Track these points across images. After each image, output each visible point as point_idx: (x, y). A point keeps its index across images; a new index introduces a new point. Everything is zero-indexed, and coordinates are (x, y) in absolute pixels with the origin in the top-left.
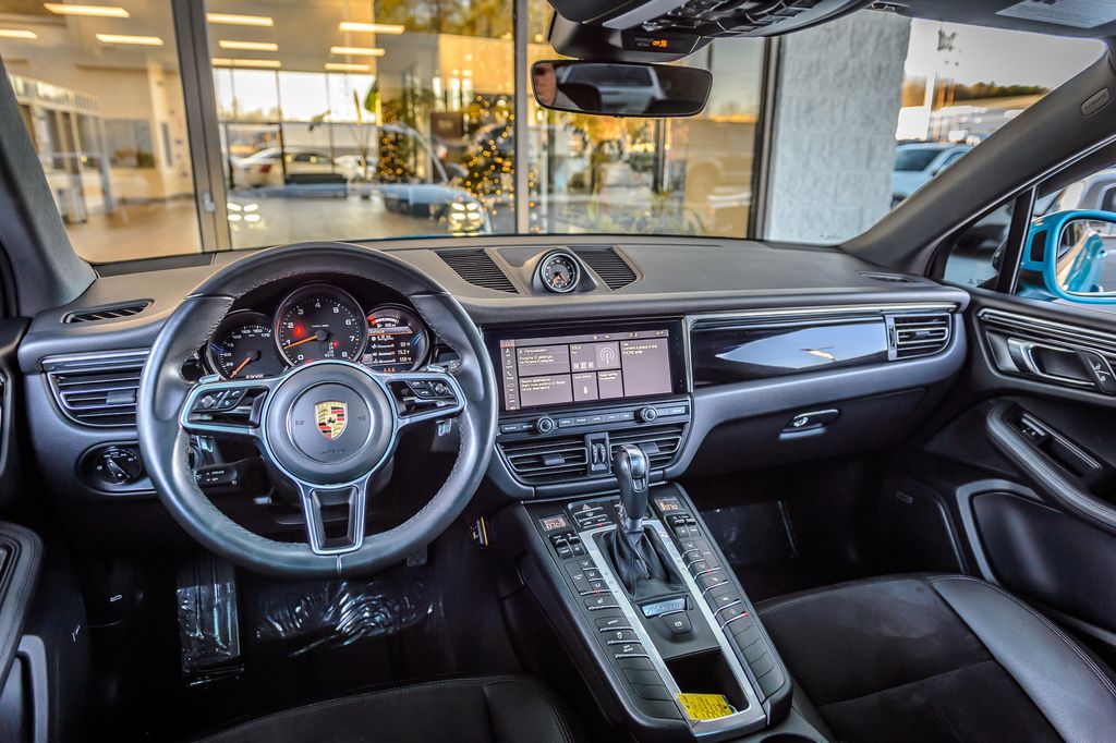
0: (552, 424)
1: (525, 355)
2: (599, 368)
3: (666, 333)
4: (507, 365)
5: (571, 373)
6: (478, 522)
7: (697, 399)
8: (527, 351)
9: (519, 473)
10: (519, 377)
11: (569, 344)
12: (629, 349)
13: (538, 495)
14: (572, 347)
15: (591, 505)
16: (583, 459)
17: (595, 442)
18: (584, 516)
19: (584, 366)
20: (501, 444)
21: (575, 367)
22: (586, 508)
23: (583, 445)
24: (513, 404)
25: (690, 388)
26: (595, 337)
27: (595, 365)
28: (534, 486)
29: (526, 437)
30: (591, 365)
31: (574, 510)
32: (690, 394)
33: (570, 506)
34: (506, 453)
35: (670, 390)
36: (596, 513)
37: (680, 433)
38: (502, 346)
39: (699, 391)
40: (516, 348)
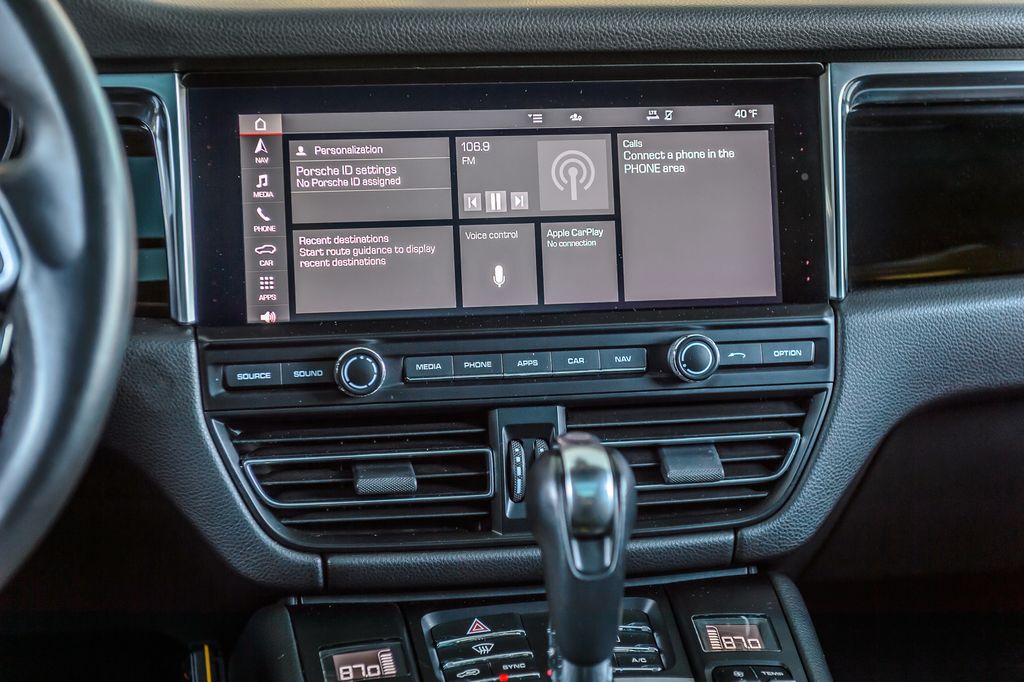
0: (381, 370)
1: (313, 161)
2: (547, 208)
3: (766, 113)
4: (259, 188)
5: (456, 222)
6: (194, 658)
7: (856, 321)
8: (319, 149)
9: (277, 513)
10: (291, 227)
11: (452, 135)
12: (644, 159)
13: (335, 582)
14: (463, 144)
15: (494, 623)
16: (482, 483)
17: (518, 433)
18: (466, 651)
19: (496, 202)
20: (230, 423)
21: (471, 203)
22: (478, 629)
23: (485, 439)
24: (268, 306)
25: (836, 284)
26: (537, 118)
27: (534, 199)
28: (324, 554)
29: (299, 403)
30: (520, 202)
31: (437, 634)
32: (835, 304)
33: (429, 621)
34: (242, 453)
35: (768, 289)
36: (501, 645)
37: (797, 424)
38: (243, 130)
39: (864, 295)
40: (287, 138)
